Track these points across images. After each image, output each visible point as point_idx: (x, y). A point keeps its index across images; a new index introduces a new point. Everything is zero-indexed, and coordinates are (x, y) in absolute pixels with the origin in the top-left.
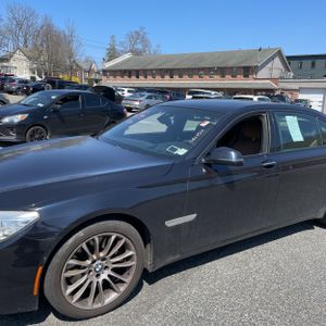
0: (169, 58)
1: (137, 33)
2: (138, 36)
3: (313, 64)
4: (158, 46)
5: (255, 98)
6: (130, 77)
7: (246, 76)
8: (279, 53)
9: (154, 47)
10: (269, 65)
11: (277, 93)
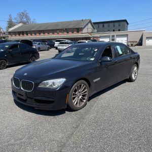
0: (42, 25)
1: (23, 13)
2: (23, 15)
3: (103, 26)
4: (34, 19)
5: (87, 42)
6: (23, 35)
7: (78, 32)
8: (90, 21)
9: (32, 20)
10: (87, 27)
11: (92, 39)
